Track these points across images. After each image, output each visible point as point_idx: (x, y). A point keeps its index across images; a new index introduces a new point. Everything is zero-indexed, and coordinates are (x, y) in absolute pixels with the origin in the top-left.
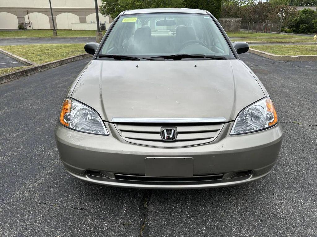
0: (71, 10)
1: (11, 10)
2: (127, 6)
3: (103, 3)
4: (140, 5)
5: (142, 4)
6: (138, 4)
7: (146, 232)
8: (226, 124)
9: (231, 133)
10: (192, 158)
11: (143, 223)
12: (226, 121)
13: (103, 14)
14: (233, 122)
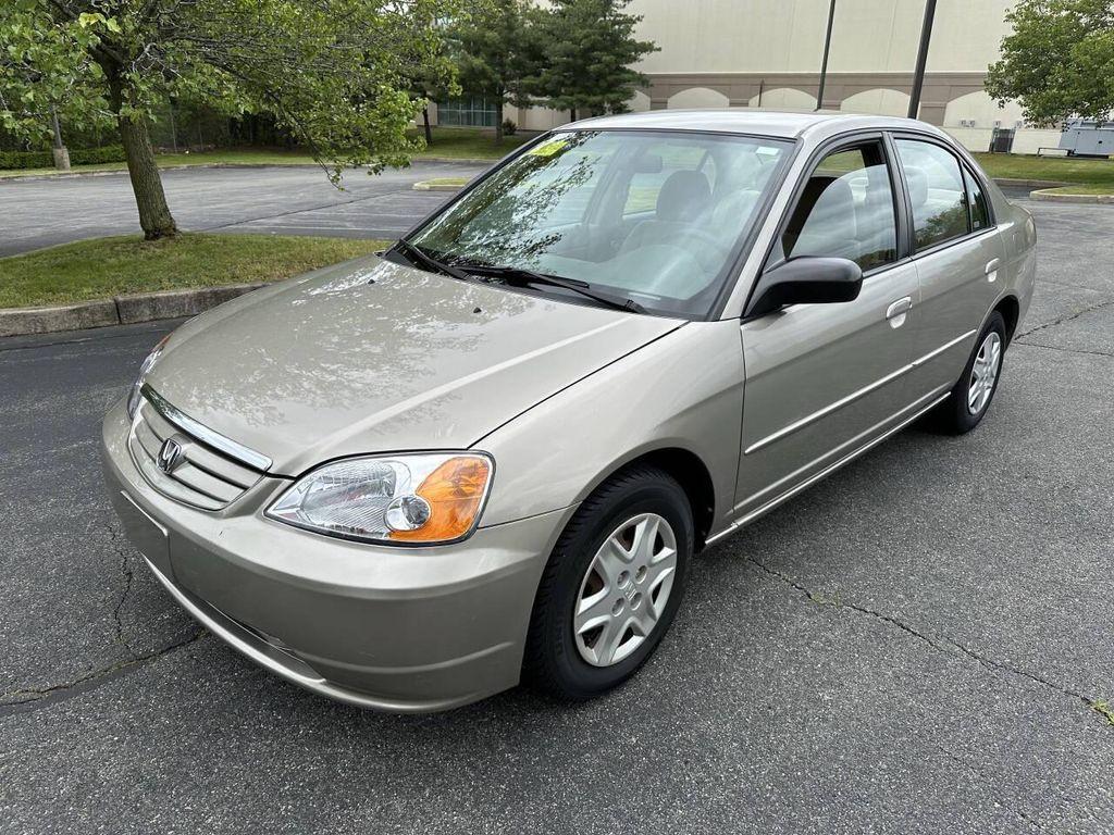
1: (721, 81)
3: (1007, 57)
7: (121, 673)
8: (267, 480)
9: (270, 511)
10: (165, 531)
11: (143, 659)
12: (271, 471)
13: (994, 95)
14: (290, 482)
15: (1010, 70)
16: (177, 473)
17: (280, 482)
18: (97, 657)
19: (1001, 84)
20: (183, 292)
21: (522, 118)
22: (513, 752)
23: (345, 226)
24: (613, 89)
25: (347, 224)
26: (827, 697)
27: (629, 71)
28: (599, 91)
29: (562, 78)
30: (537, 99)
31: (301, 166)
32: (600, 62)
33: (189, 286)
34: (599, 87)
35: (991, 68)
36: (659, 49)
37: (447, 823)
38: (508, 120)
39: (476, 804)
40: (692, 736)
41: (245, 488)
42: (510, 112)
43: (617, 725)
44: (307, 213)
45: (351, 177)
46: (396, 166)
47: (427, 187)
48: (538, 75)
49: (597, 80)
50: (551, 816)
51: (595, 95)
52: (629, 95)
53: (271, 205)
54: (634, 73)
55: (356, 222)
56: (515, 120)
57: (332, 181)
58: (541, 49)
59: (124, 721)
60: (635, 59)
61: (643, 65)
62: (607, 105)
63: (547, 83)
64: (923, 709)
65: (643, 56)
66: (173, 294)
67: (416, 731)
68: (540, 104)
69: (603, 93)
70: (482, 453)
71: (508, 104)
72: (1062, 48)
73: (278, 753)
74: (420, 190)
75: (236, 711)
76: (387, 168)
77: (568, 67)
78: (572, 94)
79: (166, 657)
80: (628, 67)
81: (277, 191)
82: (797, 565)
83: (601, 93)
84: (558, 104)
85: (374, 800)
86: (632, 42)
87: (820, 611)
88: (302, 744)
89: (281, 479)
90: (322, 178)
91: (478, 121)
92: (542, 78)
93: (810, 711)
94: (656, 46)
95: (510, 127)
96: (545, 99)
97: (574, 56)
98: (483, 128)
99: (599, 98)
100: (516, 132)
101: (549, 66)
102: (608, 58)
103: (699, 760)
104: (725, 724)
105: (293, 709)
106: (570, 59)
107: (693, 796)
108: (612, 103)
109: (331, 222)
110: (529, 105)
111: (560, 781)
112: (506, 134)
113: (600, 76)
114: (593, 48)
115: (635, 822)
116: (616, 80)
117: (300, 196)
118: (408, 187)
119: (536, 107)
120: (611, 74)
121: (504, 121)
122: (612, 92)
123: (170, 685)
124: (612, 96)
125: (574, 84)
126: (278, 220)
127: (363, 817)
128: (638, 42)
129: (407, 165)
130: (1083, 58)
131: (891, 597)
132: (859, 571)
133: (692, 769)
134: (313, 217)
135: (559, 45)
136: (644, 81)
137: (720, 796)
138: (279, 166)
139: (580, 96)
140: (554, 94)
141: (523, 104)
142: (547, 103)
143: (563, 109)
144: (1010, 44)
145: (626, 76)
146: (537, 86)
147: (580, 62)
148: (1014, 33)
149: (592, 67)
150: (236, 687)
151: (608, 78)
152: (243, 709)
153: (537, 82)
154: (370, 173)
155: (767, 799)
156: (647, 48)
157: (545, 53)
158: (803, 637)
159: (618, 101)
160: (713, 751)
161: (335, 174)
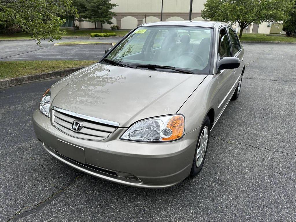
0: (179, 15)
1: (135, 15)
2: (227, 10)
3: (206, 8)
4: (241, 9)
5: (243, 9)
6: (238, 8)
7: (58, 195)
8: (119, 129)
9: (121, 138)
10: (83, 149)
11: (63, 189)
12: (119, 126)
13: (203, 18)
14: (126, 129)
15: (207, 11)
16: (81, 131)
17: (123, 129)
18: (47, 191)
19: (205, 15)
20: (6, 80)
21: (80, 25)
22: (183, 193)
23: (40, 57)
24: (106, 16)
25: (41, 57)
26: (246, 165)
27: (110, 12)
28: (102, 17)
29: (92, 13)
30: (85, 19)
31: (14, 40)
32: (102, 9)
33: (6, 77)
34: (102, 16)
35: (202, 11)
36: (118, 6)
37: (179, 215)
38: (76, 25)
39: (183, 208)
40: (223, 180)
41: (110, 132)
42: (77, 23)
43: (204, 181)
44: (25, 54)
45: (44, 42)
46: (57, 39)
47: (58, 45)
48: (85, 12)
49: (102, 14)
50: (203, 206)
51: (101, 18)
52: (111, 18)
53: (12, 52)
54: (111, 12)
55: (43, 56)
56: (78, 25)
57: (37, 44)
58: (84, 5)
59: (69, 208)
60: (111, 8)
61: (114, 10)
62: (105, 21)
63: (87, 15)
64: (267, 163)
65: (113, 7)
66: (3, 80)
67: (156, 193)
68: (86, 21)
69: (104, 17)
70: (180, 114)
71: (76, 21)
72: (218, 6)
73: (122, 207)
74: (56, 46)
75: (102, 198)
76: (54, 40)
77: (93, 10)
78: (95, 18)
79: (69, 188)
80: (109, 10)
81: (11, 48)
82: (220, 135)
83: (103, 18)
84: (91, 21)
85: (157, 213)
86: (110, 4)
87: (232, 145)
88: (127, 203)
89: (124, 128)
90: (33, 43)
91: (67, 25)
92: (86, 13)
93: (244, 169)
94: (117, 5)
95: (77, 28)
96: (87, 19)
97: (94, 7)
98: (69, 28)
99: (102, 19)
100: (79, 29)
101: (87, 10)
102: (104, 8)
103: (228, 185)
104: (228, 176)
105: (118, 194)
106: (93, 8)
107: (232, 194)
108: (107, 20)
109: (35, 56)
110: (83, 21)
111: (199, 198)
112: (76, 29)
113: (102, 13)
114: (100, 5)
115: (223, 203)
116: (107, 14)
117: (19, 49)
118: (52, 45)
119: (85, 22)
120: (105, 12)
121: (75, 26)
122: (106, 17)
123: (76, 195)
124: (107, 18)
125: (95, 15)
126: (17, 57)
127: (157, 218)
128: (112, 3)
129: (60, 39)
130: (222, 9)
131: (245, 140)
132: (234, 134)
133: (228, 188)
134: (28, 55)
135: (90, 4)
136: (114, 14)
137: (238, 193)
138: (6, 40)
139: (97, 18)
140: (90, 18)
141: (80, 21)
142: (88, 20)
143: (93, 22)
144: (206, 5)
145: (110, 13)
146: (85, 16)
147: (96, 9)
148: (207, 3)
149: (100, 10)
150: (97, 191)
151: (105, 13)
152: (103, 197)
153: (84, 15)
154: (49, 41)
155: (248, 191)
156: (114, 5)
157: (86, 6)
158: (232, 152)
159: (108, 20)
160: (229, 183)
161: (38, 42)
